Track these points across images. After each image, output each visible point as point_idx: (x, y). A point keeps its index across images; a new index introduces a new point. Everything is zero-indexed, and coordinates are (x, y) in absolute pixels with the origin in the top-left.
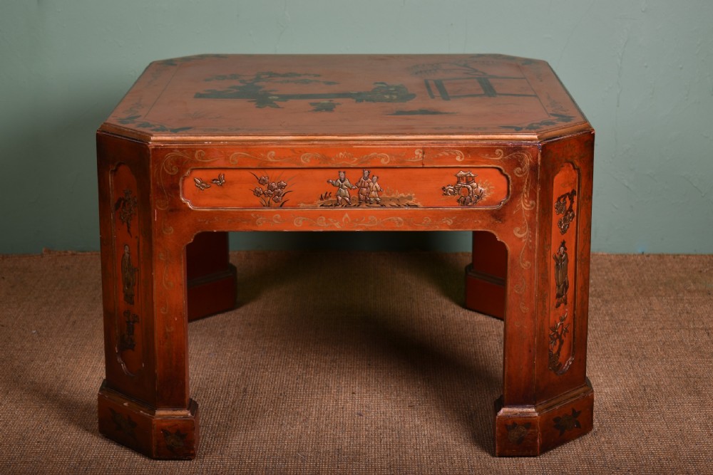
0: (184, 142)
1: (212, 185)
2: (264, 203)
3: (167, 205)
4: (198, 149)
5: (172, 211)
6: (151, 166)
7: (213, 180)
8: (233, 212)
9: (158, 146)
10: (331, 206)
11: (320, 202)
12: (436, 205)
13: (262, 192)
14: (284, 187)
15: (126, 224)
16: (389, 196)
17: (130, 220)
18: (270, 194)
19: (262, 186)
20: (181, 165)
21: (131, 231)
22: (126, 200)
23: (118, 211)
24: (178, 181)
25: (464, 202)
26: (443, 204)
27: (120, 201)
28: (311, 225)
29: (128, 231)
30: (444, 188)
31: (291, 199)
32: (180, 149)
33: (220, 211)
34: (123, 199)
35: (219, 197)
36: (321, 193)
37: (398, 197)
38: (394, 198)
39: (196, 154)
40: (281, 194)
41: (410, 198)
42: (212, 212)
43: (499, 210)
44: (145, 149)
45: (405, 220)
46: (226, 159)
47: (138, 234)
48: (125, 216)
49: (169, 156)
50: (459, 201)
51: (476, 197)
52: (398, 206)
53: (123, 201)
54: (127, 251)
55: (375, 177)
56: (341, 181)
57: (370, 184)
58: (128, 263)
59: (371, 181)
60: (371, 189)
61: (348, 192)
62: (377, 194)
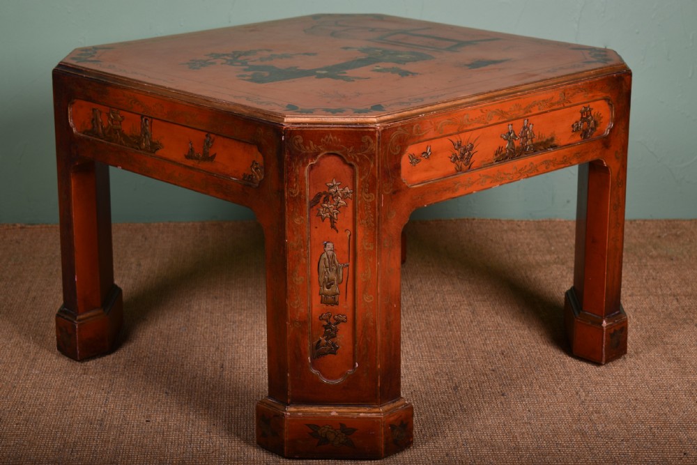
1: (421, 158)
2: (458, 168)
3: (391, 188)
4: (415, 124)
5: (394, 193)
6: (380, 149)
7: (423, 154)
9: (386, 127)
11: (495, 157)
12: (568, 143)
13: (456, 158)
14: (472, 148)
15: (329, 220)
16: (540, 141)
17: (337, 214)
18: (462, 158)
19: (457, 152)
20: (403, 143)
21: (338, 225)
22: (331, 194)
23: (315, 208)
24: (400, 160)
25: (585, 134)
26: (572, 141)
27: (319, 196)
28: (491, 182)
29: (333, 227)
30: (573, 126)
31: (476, 159)
32: (402, 126)
33: (430, 184)
34: (325, 193)
35: (426, 170)
36: (497, 148)
37: (545, 140)
38: (542, 142)
39: (414, 129)
40: (470, 156)
41: (552, 139)
42: (424, 186)
43: (607, 137)
44: (373, 132)
45: (551, 161)
46: (435, 130)
47: (350, 227)
48: (327, 210)
49: (394, 136)
50: (581, 135)
51: (592, 129)
52: (545, 149)
53: (324, 196)
54: (329, 249)
55: (531, 125)
56: (510, 134)
57: (528, 133)
58: (329, 261)
59: (529, 129)
60: (528, 137)
61: (513, 144)
62: (532, 141)
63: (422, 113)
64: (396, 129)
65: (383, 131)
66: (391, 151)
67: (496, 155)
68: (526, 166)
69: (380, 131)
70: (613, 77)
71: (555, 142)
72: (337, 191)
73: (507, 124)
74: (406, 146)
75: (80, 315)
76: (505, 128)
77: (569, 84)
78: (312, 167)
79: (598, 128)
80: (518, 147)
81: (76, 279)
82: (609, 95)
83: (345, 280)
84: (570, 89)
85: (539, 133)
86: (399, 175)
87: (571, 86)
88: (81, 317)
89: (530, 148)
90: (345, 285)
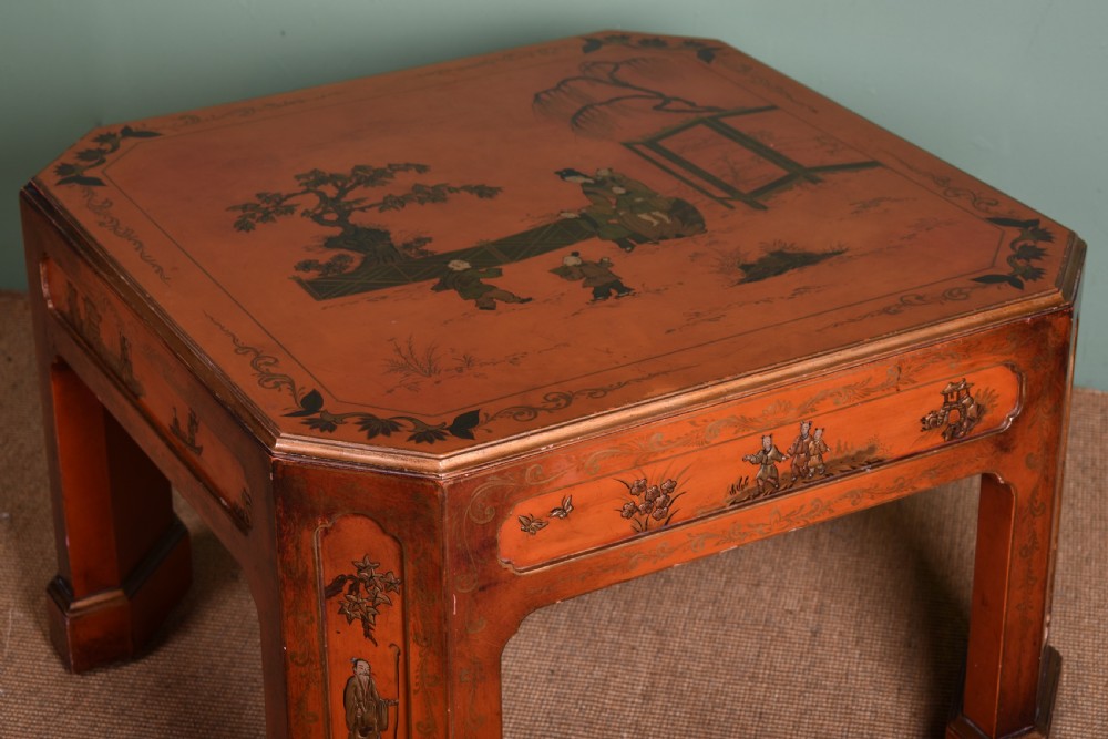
0: (504, 456)
1: (550, 520)
2: (638, 527)
3: (474, 581)
4: (530, 465)
5: (483, 588)
6: (446, 519)
7: (553, 511)
8: (591, 558)
9: (458, 478)
10: (749, 499)
11: (729, 497)
12: (912, 450)
13: (635, 509)
14: (672, 488)
15: (360, 623)
16: (840, 456)
17: (374, 615)
18: (648, 509)
19: (635, 498)
20: (501, 502)
21: (376, 634)
22: (362, 580)
23: (334, 599)
24: (495, 532)
25: (953, 434)
26: (923, 446)
27: (340, 581)
28: (718, 544)
29: (367, 635)
30: (923, 420)
31: (682, 507)
32: (500, 474)
33: (569, 564)
34: (351, 577)
35: (561, 539)
36: (735, 481)
37: (853, 453)
38: (847, 457)
39: (528, 474)
40: (667, 502)
41: (872, 449)
42: (553, 569)
43: (1006, 433)
44: (431, 488)
45: (865, 490)
46: (578, 470)
47: (398, 641)
48: (356, 607)
49: (479, 492)
50: (944, 434)
51: (971, 420)
52: (854, 470)
53: (350, 582)
54: (362, 671)
55: (819, 432)
56: (765, 452)
57: (811, 445)
58: (363, 692)
59: (813, 438)
60: (812, 452)
61: (774, 469)
62: (820, 457)
63: (546, 443)
64: (483, 479)
65: (451, 487)
66: (474, 519)
67: (733, 491)
68: (802, 507)
69: (445, 486)
70: (1023, 323)
71: (878, 454)
72: (372, 577)
73: (760, 435)
74: (510, 506)
75: (78, 600)
76: (752, 444)
77: (913, 349)
78: (326, 532)
79: (985, 418)
80: (785, 474)
81: (68, 543)
82: (1013, 358)
83: (391, 727)
84: (914, 358)
85: (839, 441)
86: (494, 557)
87: (918, 352)
88: (79, 604)
89: (817, 470)
90: (392, 733)
